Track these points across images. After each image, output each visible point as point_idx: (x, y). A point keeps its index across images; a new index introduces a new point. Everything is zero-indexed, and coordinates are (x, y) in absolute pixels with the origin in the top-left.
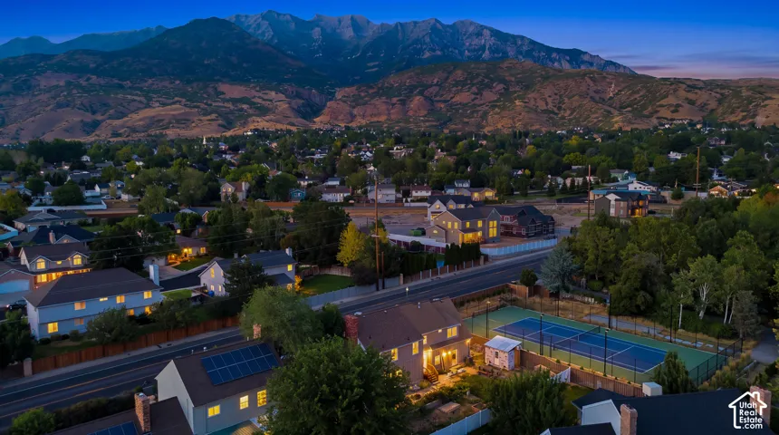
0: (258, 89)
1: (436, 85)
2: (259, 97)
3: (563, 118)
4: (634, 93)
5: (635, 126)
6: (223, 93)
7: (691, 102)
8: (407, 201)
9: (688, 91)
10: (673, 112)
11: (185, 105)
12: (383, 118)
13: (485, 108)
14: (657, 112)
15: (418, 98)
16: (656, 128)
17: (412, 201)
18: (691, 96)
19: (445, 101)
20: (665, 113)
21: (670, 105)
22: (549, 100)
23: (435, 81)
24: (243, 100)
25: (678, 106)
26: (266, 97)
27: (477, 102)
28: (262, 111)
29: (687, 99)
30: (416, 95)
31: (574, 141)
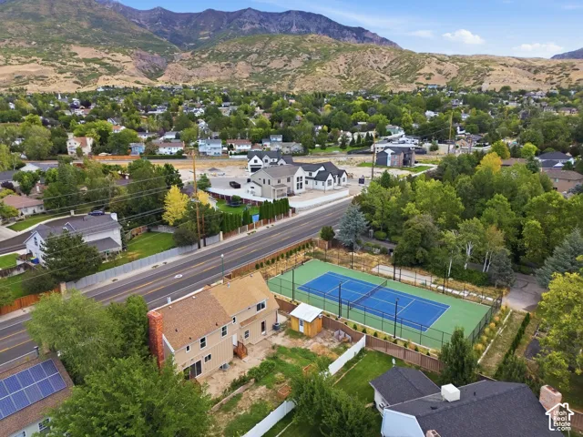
0: (107, 51)
1: (256, 52)
2: (109, 59)
3: (351, 82)
4: (401, 64)
5: (401, 90)
6: (76, 54)
7: (440, 72)
8: (231, 154)
9: (439, 63)
10: (427, 79)
11: (42, 64)
12: (213, 79)
13: (293, 73)
14: (416, 79)
15: (241, 63)
16: (415, 92)
17: (235, 154)
18: (439, 67)
19: (262, 67)
20: (422, 80)
21: (425, 74)
22: (341, 68)
23: (255, 50)
24: (94, 60)
25: (431, 74)
26: (114, 58)
27: (287, 68)
28: (113, 71)
29: (437, 69)
30: (240, 60)
31: (359, 102)
